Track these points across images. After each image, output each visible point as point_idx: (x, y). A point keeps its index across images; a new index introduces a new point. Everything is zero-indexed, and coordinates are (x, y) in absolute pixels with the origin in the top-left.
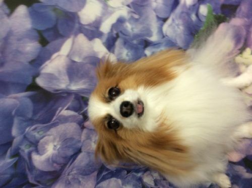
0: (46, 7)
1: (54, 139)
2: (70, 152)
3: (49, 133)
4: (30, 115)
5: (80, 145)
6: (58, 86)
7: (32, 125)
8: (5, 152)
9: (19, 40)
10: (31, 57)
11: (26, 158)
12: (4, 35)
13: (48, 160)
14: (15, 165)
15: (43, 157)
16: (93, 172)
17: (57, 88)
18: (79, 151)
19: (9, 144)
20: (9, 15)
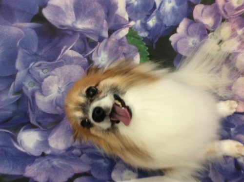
3: (53, 72)
6: (64, 21)
17: (63, 23)
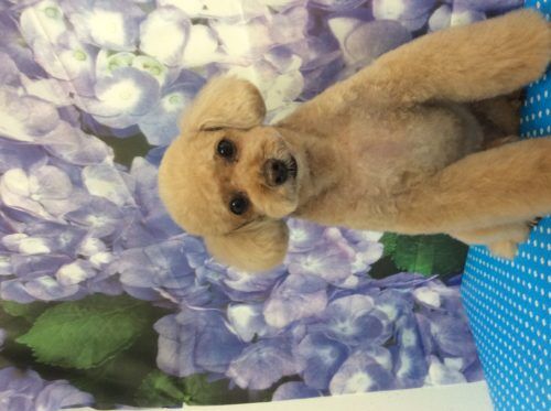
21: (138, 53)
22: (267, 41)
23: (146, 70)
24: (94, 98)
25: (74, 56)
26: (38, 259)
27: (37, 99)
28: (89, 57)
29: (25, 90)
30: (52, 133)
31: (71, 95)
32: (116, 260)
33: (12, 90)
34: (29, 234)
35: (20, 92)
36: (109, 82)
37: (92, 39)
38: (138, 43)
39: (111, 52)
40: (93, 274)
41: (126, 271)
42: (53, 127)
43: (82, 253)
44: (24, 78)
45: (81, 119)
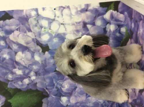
0: (53, 50)
1: (67, 84)
2: (73, 88)
4: (57, 78)
5: (76, 86)
7: (59, 80)
8: (54, 87)
9: (48, 60)
10: (53, 63)
11: (60, 89)
12: (44, 60)
13: (66, 89)
14: (58, 90)
15: (65, 89)
16: (84, 94)
18: (76, 87)
19: (54, 85)
20: (44, 54)
21: (50, 29)
22: (75, 29)
23: (51, 33)
24: (40, 37)
25: (38, 28)
26: (19, 76)
27: (28, 36)
28: (40, 29)
29: (27, 34)
30: (30, 44)
31: (36, 36)
32: (37, 79)
33: (24, 34)
34: (19, 69)
35: (26, 34)
36: (44, 34)
37: (42, 25)
38: (50, 27)
39: (45, 28)
40: (31, 82)
41: (39, 82)
42: (30, 43)
43: (30, 76)
44: (27, 32)
45: (36, 42)
